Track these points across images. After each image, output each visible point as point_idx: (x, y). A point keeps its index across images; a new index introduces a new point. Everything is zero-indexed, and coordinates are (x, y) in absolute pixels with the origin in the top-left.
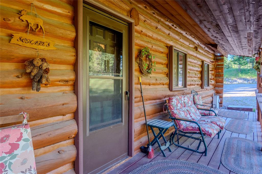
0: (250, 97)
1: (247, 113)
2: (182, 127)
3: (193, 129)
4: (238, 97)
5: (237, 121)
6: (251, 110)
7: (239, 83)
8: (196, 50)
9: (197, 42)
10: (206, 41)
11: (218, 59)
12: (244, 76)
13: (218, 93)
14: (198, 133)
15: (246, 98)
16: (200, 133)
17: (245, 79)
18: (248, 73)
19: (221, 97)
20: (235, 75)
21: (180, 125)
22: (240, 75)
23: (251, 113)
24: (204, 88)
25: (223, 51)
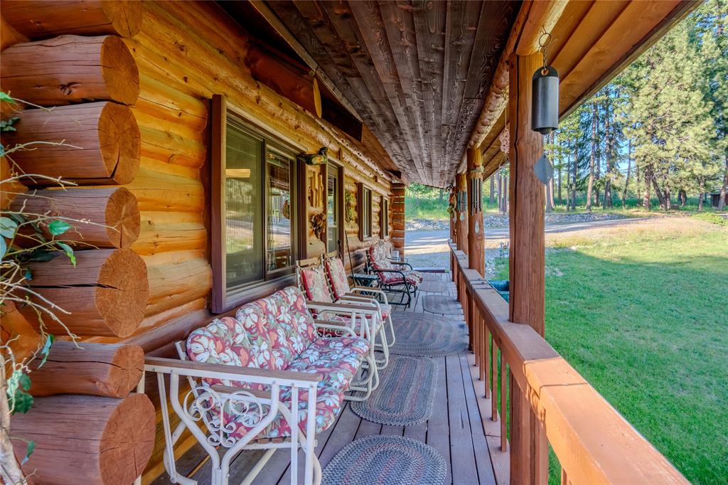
0: (441, 253)
1: (439, 274)
2: (385, 280)
3: (397, 279)
4: (423, 255)
5: (429, 282)
6: (443, 271)
7: (418, 230)
8: (376, 181)
9: (376, 168)
10: (387, 167)
11: (397, 190)
12: (427, 216)
13: (397, 246)
14: (403, 283)
15: (435, 255)
16: (405, 283)
17: (428, 222)
18: (433, 208)
19: (401, 253)
20: (412, 213)
21: (383, 278)
22: (420, 213)
23: (444, 275)
24: (385, 237)
25: (406, 179)
